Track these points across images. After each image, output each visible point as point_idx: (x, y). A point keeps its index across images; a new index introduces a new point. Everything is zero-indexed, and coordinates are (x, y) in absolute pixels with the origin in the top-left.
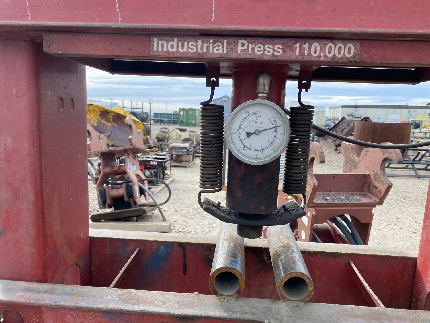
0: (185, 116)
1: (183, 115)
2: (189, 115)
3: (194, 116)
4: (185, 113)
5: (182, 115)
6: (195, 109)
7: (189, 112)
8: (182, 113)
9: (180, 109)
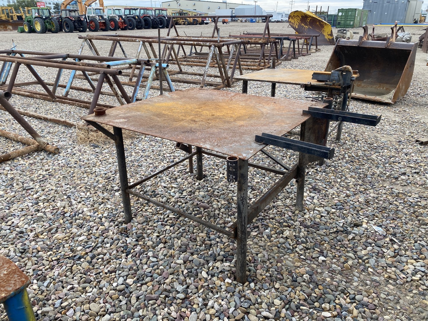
0: (343, 17)
2: (348, 16)
3: (353, 17)
4: (343, 14)
5: (340, 16)
6: (356, 9)
7: (348, 13)
9: (339, 10)
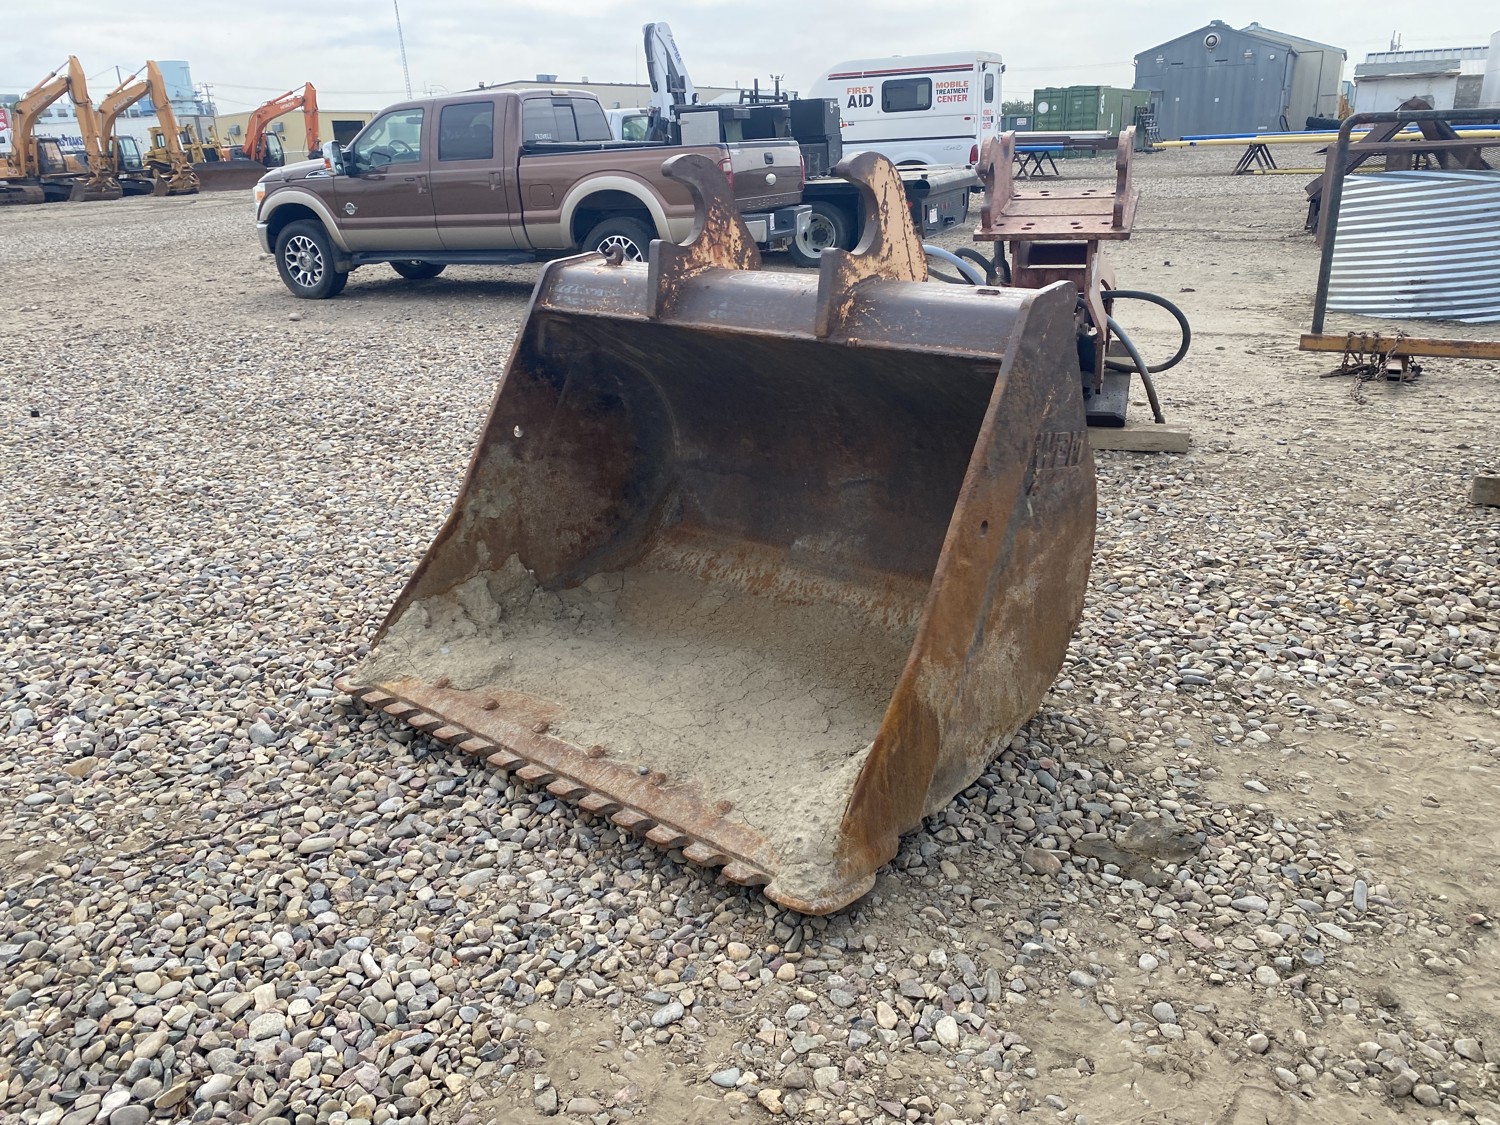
0: (1053, 119)
1: (1049, 113)
2: (1070, 115)
3: (1091, 117)
4: (1055, 108)
5: (1044, 115)
6: (1097, 88)
7: (1071, 104)
8: (1043, 108)
9: (1036, 92)
